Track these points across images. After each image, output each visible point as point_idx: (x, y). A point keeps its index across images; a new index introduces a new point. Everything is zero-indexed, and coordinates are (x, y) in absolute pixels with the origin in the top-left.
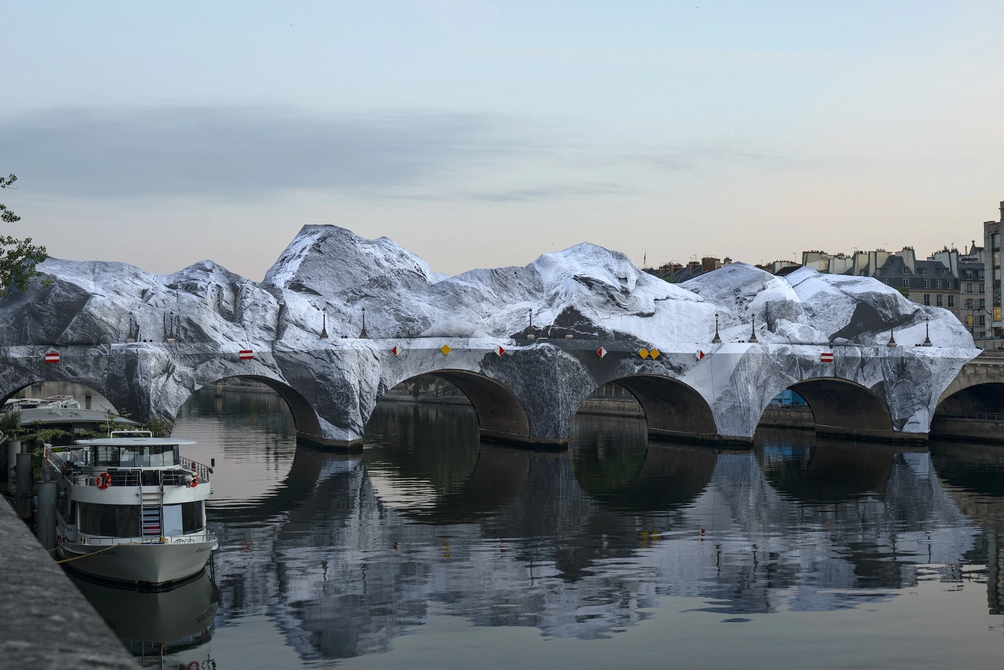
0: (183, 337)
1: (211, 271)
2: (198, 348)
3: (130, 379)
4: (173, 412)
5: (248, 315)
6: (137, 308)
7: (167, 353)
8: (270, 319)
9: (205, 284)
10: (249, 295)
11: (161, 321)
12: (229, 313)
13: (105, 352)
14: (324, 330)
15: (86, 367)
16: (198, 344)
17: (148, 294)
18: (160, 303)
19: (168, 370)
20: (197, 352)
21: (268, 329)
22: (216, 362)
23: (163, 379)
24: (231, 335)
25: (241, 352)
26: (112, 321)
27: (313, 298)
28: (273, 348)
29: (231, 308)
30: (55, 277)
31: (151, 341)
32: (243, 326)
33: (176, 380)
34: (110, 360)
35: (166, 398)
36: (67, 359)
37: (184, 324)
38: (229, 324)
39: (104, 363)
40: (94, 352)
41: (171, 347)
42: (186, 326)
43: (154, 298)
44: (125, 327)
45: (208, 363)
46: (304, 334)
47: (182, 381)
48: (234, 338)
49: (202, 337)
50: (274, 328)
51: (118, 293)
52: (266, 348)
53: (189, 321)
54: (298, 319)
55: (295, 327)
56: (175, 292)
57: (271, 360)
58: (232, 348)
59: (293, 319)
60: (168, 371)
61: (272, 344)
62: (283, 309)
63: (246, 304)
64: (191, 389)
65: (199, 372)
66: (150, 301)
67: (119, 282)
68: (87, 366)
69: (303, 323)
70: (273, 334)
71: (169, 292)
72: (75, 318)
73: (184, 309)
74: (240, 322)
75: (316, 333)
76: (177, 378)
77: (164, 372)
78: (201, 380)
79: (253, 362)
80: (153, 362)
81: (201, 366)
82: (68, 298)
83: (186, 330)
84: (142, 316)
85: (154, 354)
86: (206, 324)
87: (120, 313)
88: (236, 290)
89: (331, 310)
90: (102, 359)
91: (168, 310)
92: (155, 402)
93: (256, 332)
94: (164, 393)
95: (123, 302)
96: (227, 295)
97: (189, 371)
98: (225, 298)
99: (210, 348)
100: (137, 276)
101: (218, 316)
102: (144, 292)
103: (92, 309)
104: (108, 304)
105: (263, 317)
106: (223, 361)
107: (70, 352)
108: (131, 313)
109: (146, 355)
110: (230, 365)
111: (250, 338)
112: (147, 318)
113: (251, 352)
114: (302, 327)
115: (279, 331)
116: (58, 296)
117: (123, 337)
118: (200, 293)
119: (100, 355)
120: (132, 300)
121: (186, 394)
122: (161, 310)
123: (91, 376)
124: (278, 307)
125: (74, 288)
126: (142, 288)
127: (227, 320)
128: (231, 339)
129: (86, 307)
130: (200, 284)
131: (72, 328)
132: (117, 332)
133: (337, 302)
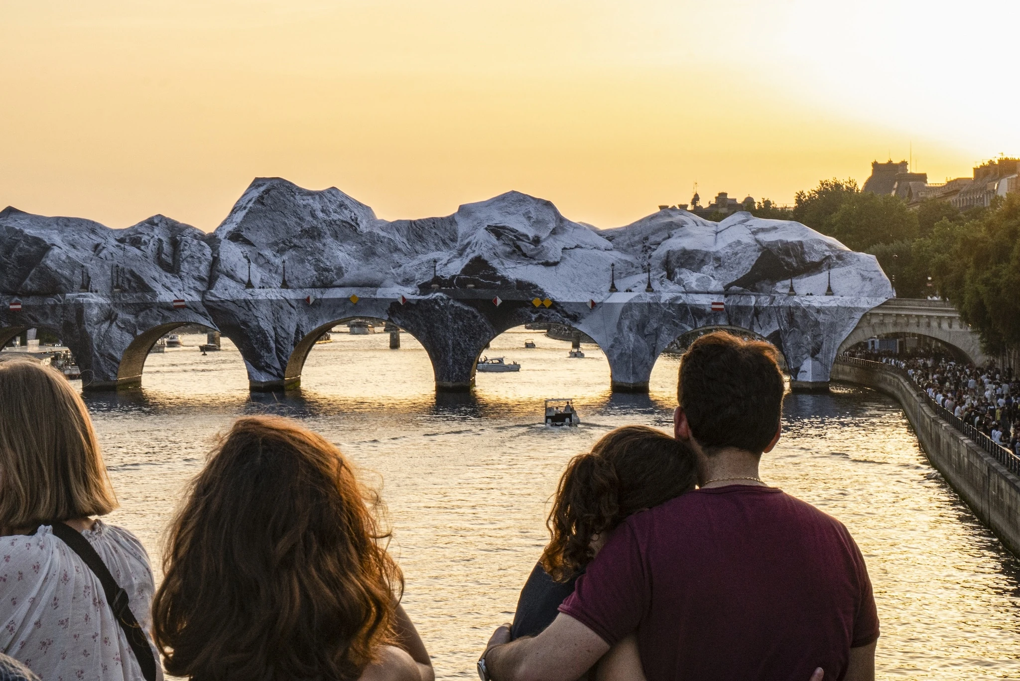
0: (127, 288)
1: (157, 225)
2: (138, 298)
3: (80, 326)
4: (118, 355)
5: (185, 267)
6: (89, 261)
7: (109, 302)
8: (204, 270)
9: (149, 238)
10: (186, 248)
11: (109, 273)
12: (168, 265)
13: (60, 301)
14: (249, 280)
15: (44, 314)
16: (139, 294)
17: (101, 247)
18: (109, 257)
19: (110, 317)
20: (138, 301)
21: (201, 279)
22: (155, 311)
23: (105, 326)
24: (169, 285)
25: (175, 301)
26: (67, 273)
27: (247, 249)
28: (203, 297)
29: (170, 260)
30: (21, 232)
31: (96, 291)
32: (180, 277)
33: (119, 327)
34: (65, 307)
35: (110, 343)
36: (27, 308)
37: (128, 276)
38: (169, 275)
39: (59, 311)
40: (51, 301)
41: (113, 297)
42: (131, 278)
43: (105, 252)
44: (78, 278)
45: (148, 311)
46: (232, 284)
47: (127, 327)
48: (172, 288)
49: (145, 288)
50: (206, 278)
51: (74, 247)
52: (197, 298)
53: (132, 273)
54: (229, 269)
55: (226, 278)
56: (122, 245)
57: (202, 309)
58: (166, 297)
59: (225, 270)
60: (111, 318)
61: (203, 293)
62: (216, 261)
63: (184, 256)
64: (134, 334)
65: (140, 319)
66: (102, 255)
67: (76, 237)
68: (45, 313)
69: (232, 273)
70: (205, 284)
71: (117, 246)
72: (33, 271)
73: (128, 262)
74: (177, 273)
75: (244, 282)
76: (120, 325)
77: (106, 319)
78: (142, 326)
79: (188, 311)
80: (95, 311)
81: (142, 314)
82: (29, 251)
83: (129, 281)
84: (93, 268)
85: (96, 304)
86: (146, 276)
87: (73, 264)
88: (175, 244)
89: (261, 261)
90: (58, 308)
91: (115, 262)
92: (98, 346)
93: (190, 282)
94: (106, 337)
95: (76, 255)
96: (166, 247)
97: (131, 318)
98: (165, 251)
99: (149, 297)
100: (93, 231)
101: (158, 267)
102: (97, 246)
103: (49, 262)
104: (64, 257)
105: (198, 268)
106: (160, 310)
107: (31, 301)
108: (83, 266)
109: (90, 304)
110: (167, 313)
111: (186, 288)
112: (97, 270)
113: (183, 301)
114: (232, 277)
115: (211, 281)
116: (21, 250)
117: (76, 287)
118: (142, 247)
119: (56, 305)
120: (86, 254)
121: (128, 339)
122: (110, 262)
123: (50, 322)
124: (211, 259)
125: (37, 241)
126: (96, 242)
127: (166, 271)
128: (168, 288)
129: (43, 260)
130: (145, 238)
131: (31, 280)
132: (71, 283)
133: (268, 253)
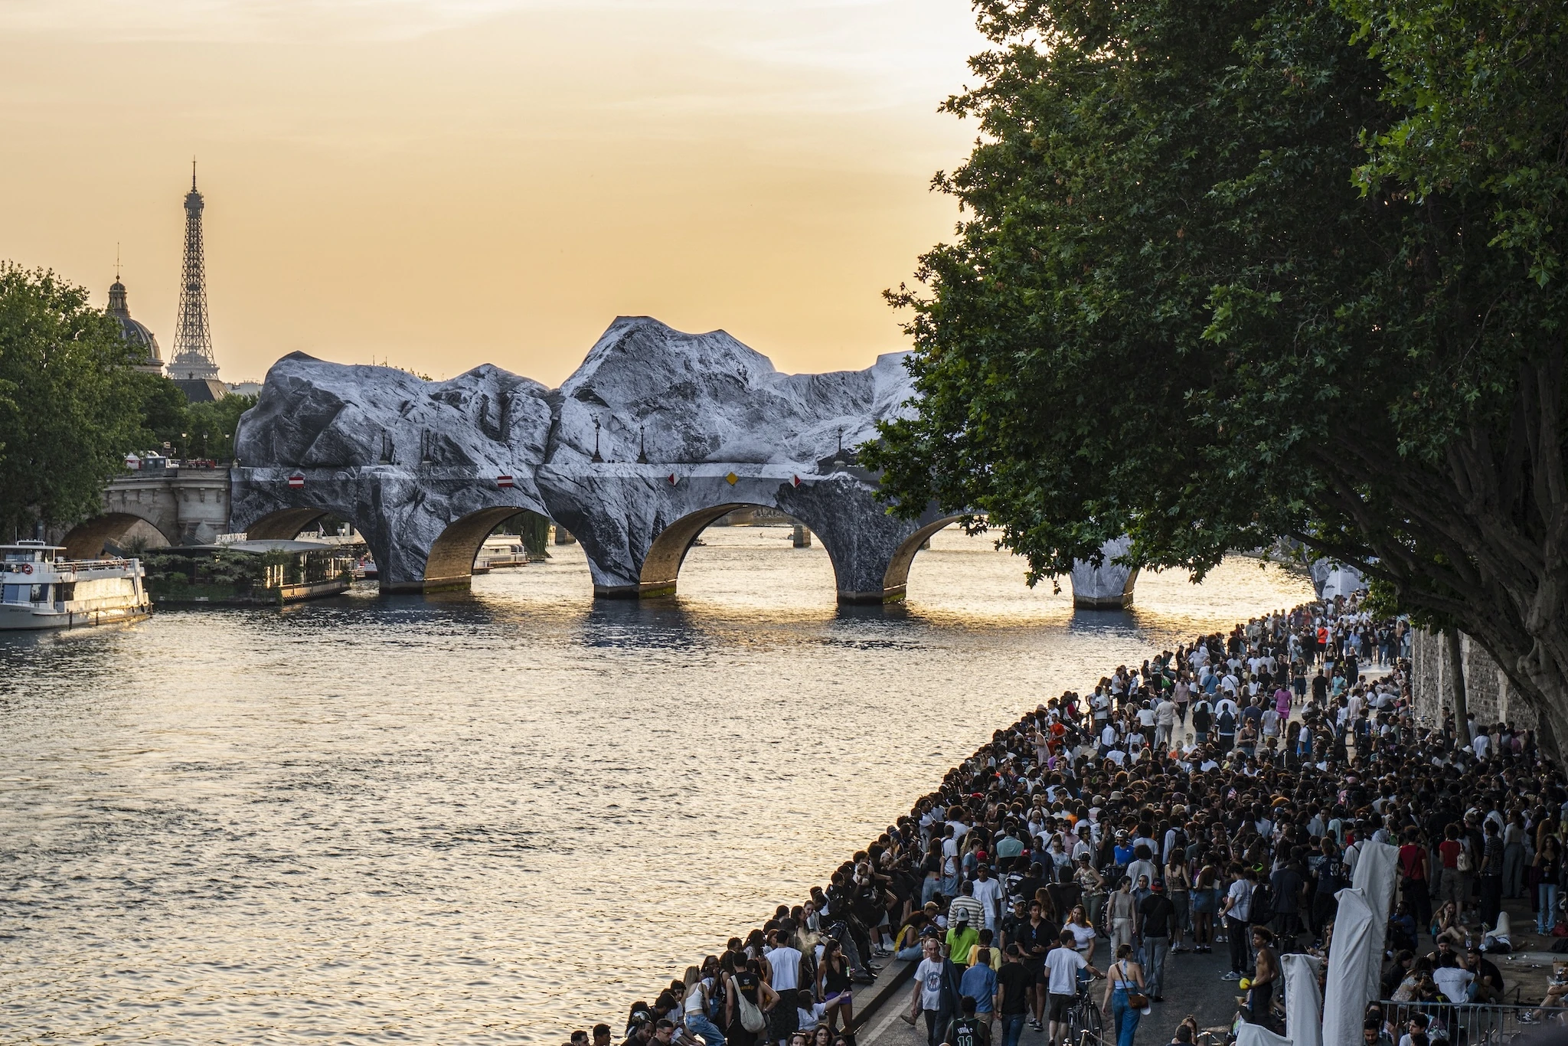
0: (440, 459)
1: (483, 376)
2: (453, 473)
3: (376, 509)
4: (426, 548)
5: (516, 433)
6: (393, 424)
7: (414, 477)
8: (539, 437)
9: (471, 394)
10: (519, 408)
11: (418, 439)
12: (494, 429)
13: (353, 476)
14: (597, 452)
15: (334, 493)
16: (455, 469)
17: (409, 406)
18: (419, 418)
19: (414, 497)
20: (452, 477)
21: (535, 449)
22: (474, 490)
23: (408, 509)
24: (494, 456)
25: (499, 478)
26: (363, 438)
27: (597, 410)
28: (536, 473)
29: (496, 424)
30: (310, 384)
31: (399, 464)
32: (509, 446)
33: (427, 511)
34: (359, 484)
35: (415, 531)
36: (313, 484)
37: (441, 443)
38: (494, 443)
39: (352, 489)
40: (341, 475)
41: (420, 471)
42: (445, 447)
43: (414, 412)
44: (377, 446)
45: (465, 490)
46: (576, 456)
47: (436, 511)
48: (498, 461)
49: (463, 460)
50: (543, 449)
51: (375, 405)
52: (528, 474)
53: (447, 440)
54: (572, 437)
55: (568, 448)
56: (436, 403)
57: (533, 489)
58: (488, 472)
59: (567, 438)
60: (416, 499)
61: (536, 469)
62: (555, 425)
63: (515, 419)
64: (447, 520)
65: (455, 501)
66: (409, 416)
67: (379, 391)
68: (334, 491)
69: (576, 441)
70: (541, 456)
71: (430, 404)
72: (321, 435)
73: (442, 425)
74: (506, 441)
75: (591, 455)
76: (429, 508)
77: (410, 500)
78: (458, 510)
79: (516, 492)
80: (395, 489)
81: (458, 494)
82: (316, 410)
83: (443, 450)
84: (398, 433)
85: (397, 480)
86: (465, 444)
87: (373, 428)
88: (504, 402)
89: (615, 426)
90: (350, 485)
91: (426, 425)
92: (398, 535)
93: (522, 453)
94: (410, 524)
95: (377, 416)
96: (493, 407)
97: (443, 500)
98: (490, 411)
99: (467, 472)
100: (401, 385)
101: (480, 433)
102: (406, 403)
103: (341, 425)
104: (360, 418)
105: (532, 434)
106: (481, 489)
107: (317, 476)
108: (384, 431)
109: (389, 480)
110: (489, 494)
111: (516, 460)
112: (403, 436)
113: (511, 478)
114: (576, 447)
115: (548, 452)
116: (306, 408)
117: (376, 457)
118: (461, 406)
119: (348, 480)
120: (389, 415)
121: (439, 527)
122: (419, 426)
123: (340, 503)
124: (550, 423)
125: (328, 397)
126: (404, 400)
127: (491, 438)
128: (493, 461)
129: (334, 421)
130: (465, 394)
131: (317, 447)
132: (369, 452)
133: (625, 416)
